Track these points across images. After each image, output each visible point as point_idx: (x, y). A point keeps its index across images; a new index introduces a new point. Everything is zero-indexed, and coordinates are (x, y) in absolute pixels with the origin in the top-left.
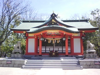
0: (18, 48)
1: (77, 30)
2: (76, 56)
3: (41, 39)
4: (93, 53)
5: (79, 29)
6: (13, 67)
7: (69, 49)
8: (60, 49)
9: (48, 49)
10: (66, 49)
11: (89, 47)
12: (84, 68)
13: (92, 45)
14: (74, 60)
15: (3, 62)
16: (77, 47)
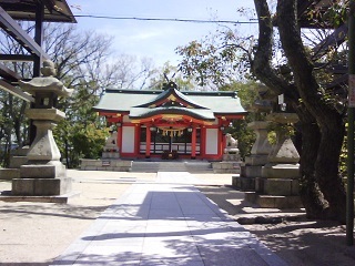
0: (114, 142)
1: (212, 117)
2: (210, 158)
3: (152, 129)
4: (235, 153)
5: (215, 114)
6: (113, 170)
7: (198, 148)
8: (182, 148)
9: (158, 147)
10: (193, 148)
11: (230, 145)
12: (218, 173)
13: (234, 141)
14: (207, 164)
15: (97, 164)
16: (212, 146)
